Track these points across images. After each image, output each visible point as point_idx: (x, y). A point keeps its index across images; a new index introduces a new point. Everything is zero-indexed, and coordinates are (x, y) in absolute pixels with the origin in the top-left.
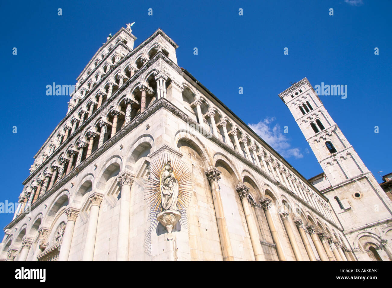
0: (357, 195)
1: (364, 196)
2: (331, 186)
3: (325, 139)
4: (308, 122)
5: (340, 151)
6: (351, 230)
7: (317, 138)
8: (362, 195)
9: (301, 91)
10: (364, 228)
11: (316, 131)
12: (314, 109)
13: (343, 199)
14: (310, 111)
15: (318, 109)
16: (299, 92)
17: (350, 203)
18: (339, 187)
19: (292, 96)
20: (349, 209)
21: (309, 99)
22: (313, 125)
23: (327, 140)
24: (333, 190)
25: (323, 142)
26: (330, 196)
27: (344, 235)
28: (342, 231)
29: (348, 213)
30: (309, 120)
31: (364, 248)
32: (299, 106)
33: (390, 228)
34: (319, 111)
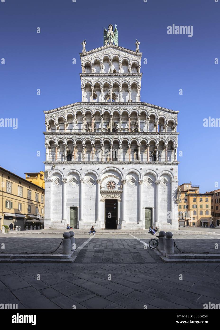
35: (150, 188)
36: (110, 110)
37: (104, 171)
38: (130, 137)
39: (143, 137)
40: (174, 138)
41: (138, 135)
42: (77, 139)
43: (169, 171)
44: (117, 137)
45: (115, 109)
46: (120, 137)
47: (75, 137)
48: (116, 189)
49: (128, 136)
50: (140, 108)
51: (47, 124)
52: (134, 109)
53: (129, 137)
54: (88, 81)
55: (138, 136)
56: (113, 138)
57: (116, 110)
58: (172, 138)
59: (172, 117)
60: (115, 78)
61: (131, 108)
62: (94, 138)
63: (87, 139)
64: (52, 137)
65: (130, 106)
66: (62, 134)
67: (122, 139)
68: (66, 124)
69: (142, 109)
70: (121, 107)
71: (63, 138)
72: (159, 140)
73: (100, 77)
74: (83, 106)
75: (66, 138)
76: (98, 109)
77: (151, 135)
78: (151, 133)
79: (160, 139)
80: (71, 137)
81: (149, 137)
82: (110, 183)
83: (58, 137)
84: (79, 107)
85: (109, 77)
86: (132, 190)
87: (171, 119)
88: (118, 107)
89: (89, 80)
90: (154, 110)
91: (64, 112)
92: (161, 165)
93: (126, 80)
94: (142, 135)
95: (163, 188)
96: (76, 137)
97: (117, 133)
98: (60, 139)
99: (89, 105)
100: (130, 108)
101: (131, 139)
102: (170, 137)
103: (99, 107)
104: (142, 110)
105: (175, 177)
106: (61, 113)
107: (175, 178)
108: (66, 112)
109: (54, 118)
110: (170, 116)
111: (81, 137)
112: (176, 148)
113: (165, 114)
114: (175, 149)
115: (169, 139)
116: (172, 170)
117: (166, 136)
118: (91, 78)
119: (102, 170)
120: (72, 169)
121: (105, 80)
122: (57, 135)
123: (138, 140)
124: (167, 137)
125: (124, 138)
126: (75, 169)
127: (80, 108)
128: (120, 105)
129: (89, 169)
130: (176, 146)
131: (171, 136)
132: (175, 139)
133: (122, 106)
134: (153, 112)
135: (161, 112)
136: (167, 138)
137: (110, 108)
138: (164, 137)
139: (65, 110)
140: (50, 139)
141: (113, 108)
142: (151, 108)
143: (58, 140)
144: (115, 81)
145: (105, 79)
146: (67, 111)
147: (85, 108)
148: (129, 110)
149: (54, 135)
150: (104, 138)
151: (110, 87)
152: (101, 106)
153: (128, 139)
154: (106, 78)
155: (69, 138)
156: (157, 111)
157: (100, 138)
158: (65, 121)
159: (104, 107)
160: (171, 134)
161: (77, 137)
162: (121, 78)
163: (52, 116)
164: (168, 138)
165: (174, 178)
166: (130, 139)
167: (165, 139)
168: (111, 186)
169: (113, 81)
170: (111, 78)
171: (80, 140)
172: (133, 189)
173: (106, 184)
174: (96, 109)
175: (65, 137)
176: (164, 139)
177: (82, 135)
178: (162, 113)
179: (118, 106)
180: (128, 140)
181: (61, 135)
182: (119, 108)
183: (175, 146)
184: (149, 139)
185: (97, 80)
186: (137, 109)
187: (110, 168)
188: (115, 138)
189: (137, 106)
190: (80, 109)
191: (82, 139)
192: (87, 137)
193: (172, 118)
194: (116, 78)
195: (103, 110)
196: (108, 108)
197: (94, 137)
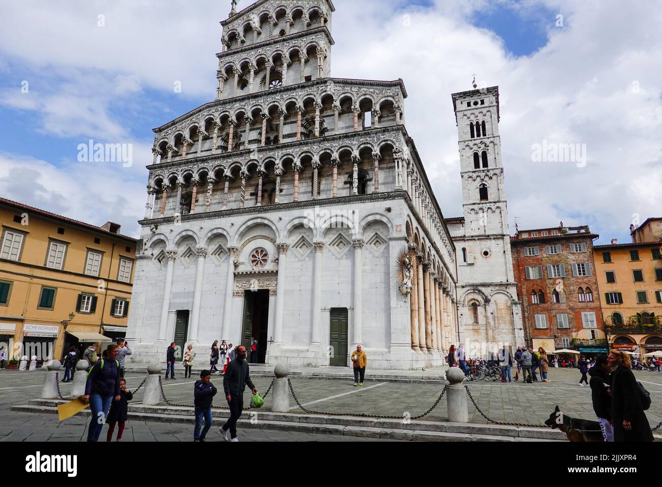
0: (486, 253)
1: (491, 257)
2: (465, 236)
3: (483, 180)
4: (473, 150)
5: (492, 201)
6: (464, 284)
7: (474, 175)
8: (491, 254)
9: (482, 102)
10: (477, 286)
11: (477, 165)
12: (487, 136)
13: (471, 253)
14: (482, 136)
15: (492, 139)
16: (480, 103)
17: (475, 258)
18: (472, 238)
19: (469, 104)
20: (471, 264)
21: (487, 119)
22: (476, 156)
23: (483, 182)
24: (464, 240)
25: (478, 183)
26: (459, 246)
27: (456, 287)
28: (455, 283)
29: (469, 268)
30: (475, 148)
31: (469, 302)
32: (471, 123)
33: (499, 291)
34: (491, 142)
35: (341, 258)
36: (262, 104)
37: (244, 227)
38: (298, 150)
39: (323, 146)
40: (392, 138)
41: (314, 143)
42: (200, 170)
43: (382, 215)
44: (272, 153)
45: (271, 101)
46: (277, 154)
47: (196, 166)
48: (269, 267)
49: (293, 150)
50: (321, 88)
51: (155, 150)
52: (308, 95)
53: (296, 150)
54: (229, 63)
55: (314, 146)
56: (265, 158)
57: (274, 102)
58: (388, 138)
59: (388, 94)
60: (276, 47)
61: (303, 93)
62: (230, 163)
63: (217, 166)
64: (159, 172)
65: (300, 90)
66: (176, 165)
67: (282, 157)
68: (185, 145)
69: (324, 90)
70: (284, 96)
71: (177, 172)
72: (359, 146)
73: (250, 51)
74: (216, 107)
75: (181, 171)
76: (242, 107)
77: (341, 140)
78: (338, 136)
79: (361, 145)
80: (191, 166)
81: (337, 145)
82: (257, 252)
83: (170, 170)
84: (210, 110)
85: (265, 48)
86: (302, 266)
87: (386, 99)
88: (277, 98)
89: (231, 61)
90: (348, 88)
91: (184, 125)
92: (362, 202)
93: (296, 44)
94: (322, 143)
95: (373, 256)
96: (198, 166)
97: (271, 147)
98: (172, 173)
99: (226, 103)
100: (300, 93)
101: (300, 153)
102: (382, 137)
103: (244, 104)
104: (324, 92)
105: (397, 226)
106: (180, 126)
107: (397, 231)
108: (187, 123)
109: (168, 137)
110: (383, 92)
111: (207, 164)
112: (399, 159)
113: (372, 90)
114: (396, 161)
115: (380, 141)
116: (389, 210)
117: (374, 135)
118: (235, 57)
119: (239, 226)
120: (185, 230)
121: (258, 54)
122: (169, 168)
123: (313, 153)
124: (375, 138)
125: (284, 155)
126: (189, 229)
127: (211, 112)
128: (281, 91)
129: (214, 227)
130: (397, 155)
131: (386, 133)
132: (394, 140)
133: (285, 93)
134: (346, 91)
135: (362, 90)
136: (376, 140)
137: (262, 101)
138: (368, 139)
139: (187, 120)
140: (157, 176)
141: (269, 99)
142: (341, 85)
143: (169, 176)
144: (277, 51)
145: (258, 52)
146: (189, 122)
147: (219, 109)
148: (297, 97)
149: (164, 168)
150: (247, 160)
151: (266, 64)
152: (247, 101)
153: (293, 154)
154: (260, 50)
155: (186, 171)
156: (355, 89)
157: (241, 162)
158: (183, 140)
159: (251, 103)
160: (384, 131)
161: (200, 165)
162: (286, 44)
163: (165, 136)
164: (378, 139)
165: (395, 229)
166: (298, 155)
167: (373, 144)
168: (259, 258)
169: (272, 52)
170: (269, 48)
171: (206, 170)
172: (303, 262)
173: (247, 257)
174: (239, 107)
175: (180, 169)
176: (370, 143)
177: (209, 161)
178: (365, 89)
179: (278, 94)
180: (293, 156)
181: (175, 167)
182: (279, 98)
183: (394, 154)
184: (337, 148)
185: (244, 57)
186: (313, 93)
187: (255, 221)
188: (268, 156)
189: (315, 86)
190: (211, 114)
191: (209, 168)
192: (216, 163)
193: (388, 96)
194: (278, 46)
195: (251, 106)
196: (259, 102)
197: (229, 161)
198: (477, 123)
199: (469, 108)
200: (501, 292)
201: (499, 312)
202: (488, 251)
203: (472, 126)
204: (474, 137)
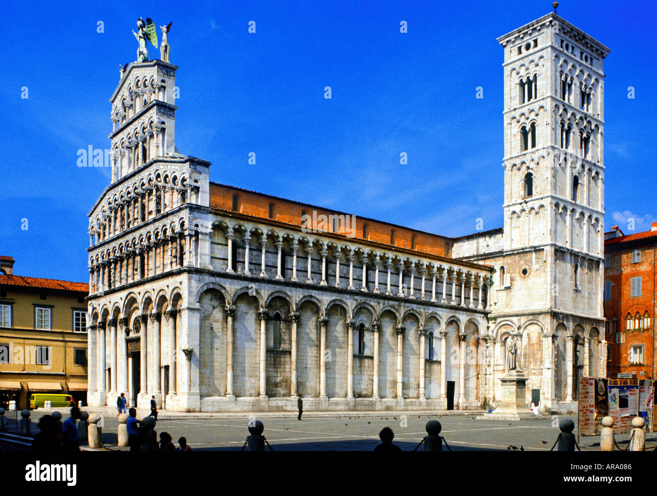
0: (525, 272)
1: (530, 276)
2: (503, 250)
3: (528, 168)
4: (520, 123)
5: (536, 197)
6: (497, 315)
7: (519, 162)
8: (530, 273)
9: (536, 44)
10: (511, 316)
11: (525, 145)
12: (538, 99)
13: (509, 272)
14: (532, 101)
15: (541, 103)
16: (532, 45)
17: (512, 280)
18: (512, 253)
19: (519, 51)
20: (508, 288)
21: (539, 70)
22: (524, 131)
23: (529, 171)
24: (502, 256)
25: (524, 170)
29: (504, 293)
30: (523, 119)
31: (501, 337)
32: (521, 81)
33: (532, 322)
34: (542, 107)
43: (179, 288)
58: (183, 217)
59: (184, 171)
60: (142, 119)
81: (161, 224)
102: (181, 215)
107: (185, 302)
110: (182, 169)
112: (187, 235)
116: (181, 283)
117: (177, 214)
130: (186, 232)
131: (182, 211)
144: (143, 123)
162: (147, 115)
164: (179, 218)
165: (184, 300)
169: (141, 125)
170: (139, 121)
193: (183, 174)
198: (528, 78)
199: (520, 56)
200: (535, 322)
201: (531, 348)
202: (527, 267)
203: (522, 84)
204: (524, 102)
